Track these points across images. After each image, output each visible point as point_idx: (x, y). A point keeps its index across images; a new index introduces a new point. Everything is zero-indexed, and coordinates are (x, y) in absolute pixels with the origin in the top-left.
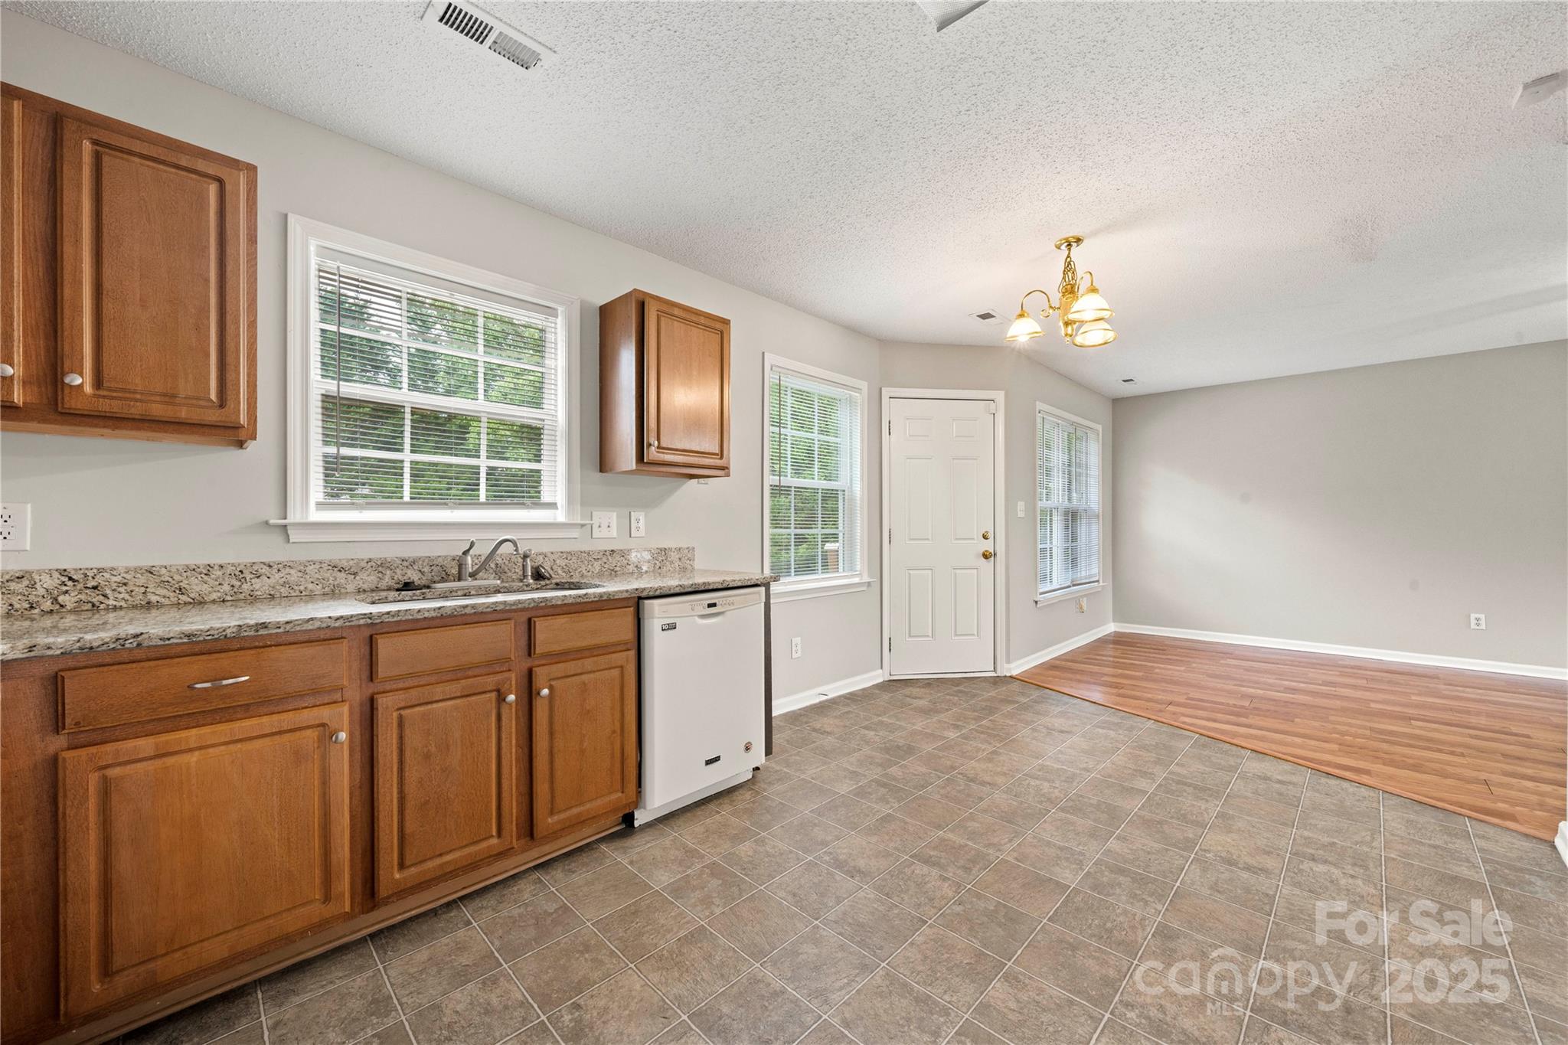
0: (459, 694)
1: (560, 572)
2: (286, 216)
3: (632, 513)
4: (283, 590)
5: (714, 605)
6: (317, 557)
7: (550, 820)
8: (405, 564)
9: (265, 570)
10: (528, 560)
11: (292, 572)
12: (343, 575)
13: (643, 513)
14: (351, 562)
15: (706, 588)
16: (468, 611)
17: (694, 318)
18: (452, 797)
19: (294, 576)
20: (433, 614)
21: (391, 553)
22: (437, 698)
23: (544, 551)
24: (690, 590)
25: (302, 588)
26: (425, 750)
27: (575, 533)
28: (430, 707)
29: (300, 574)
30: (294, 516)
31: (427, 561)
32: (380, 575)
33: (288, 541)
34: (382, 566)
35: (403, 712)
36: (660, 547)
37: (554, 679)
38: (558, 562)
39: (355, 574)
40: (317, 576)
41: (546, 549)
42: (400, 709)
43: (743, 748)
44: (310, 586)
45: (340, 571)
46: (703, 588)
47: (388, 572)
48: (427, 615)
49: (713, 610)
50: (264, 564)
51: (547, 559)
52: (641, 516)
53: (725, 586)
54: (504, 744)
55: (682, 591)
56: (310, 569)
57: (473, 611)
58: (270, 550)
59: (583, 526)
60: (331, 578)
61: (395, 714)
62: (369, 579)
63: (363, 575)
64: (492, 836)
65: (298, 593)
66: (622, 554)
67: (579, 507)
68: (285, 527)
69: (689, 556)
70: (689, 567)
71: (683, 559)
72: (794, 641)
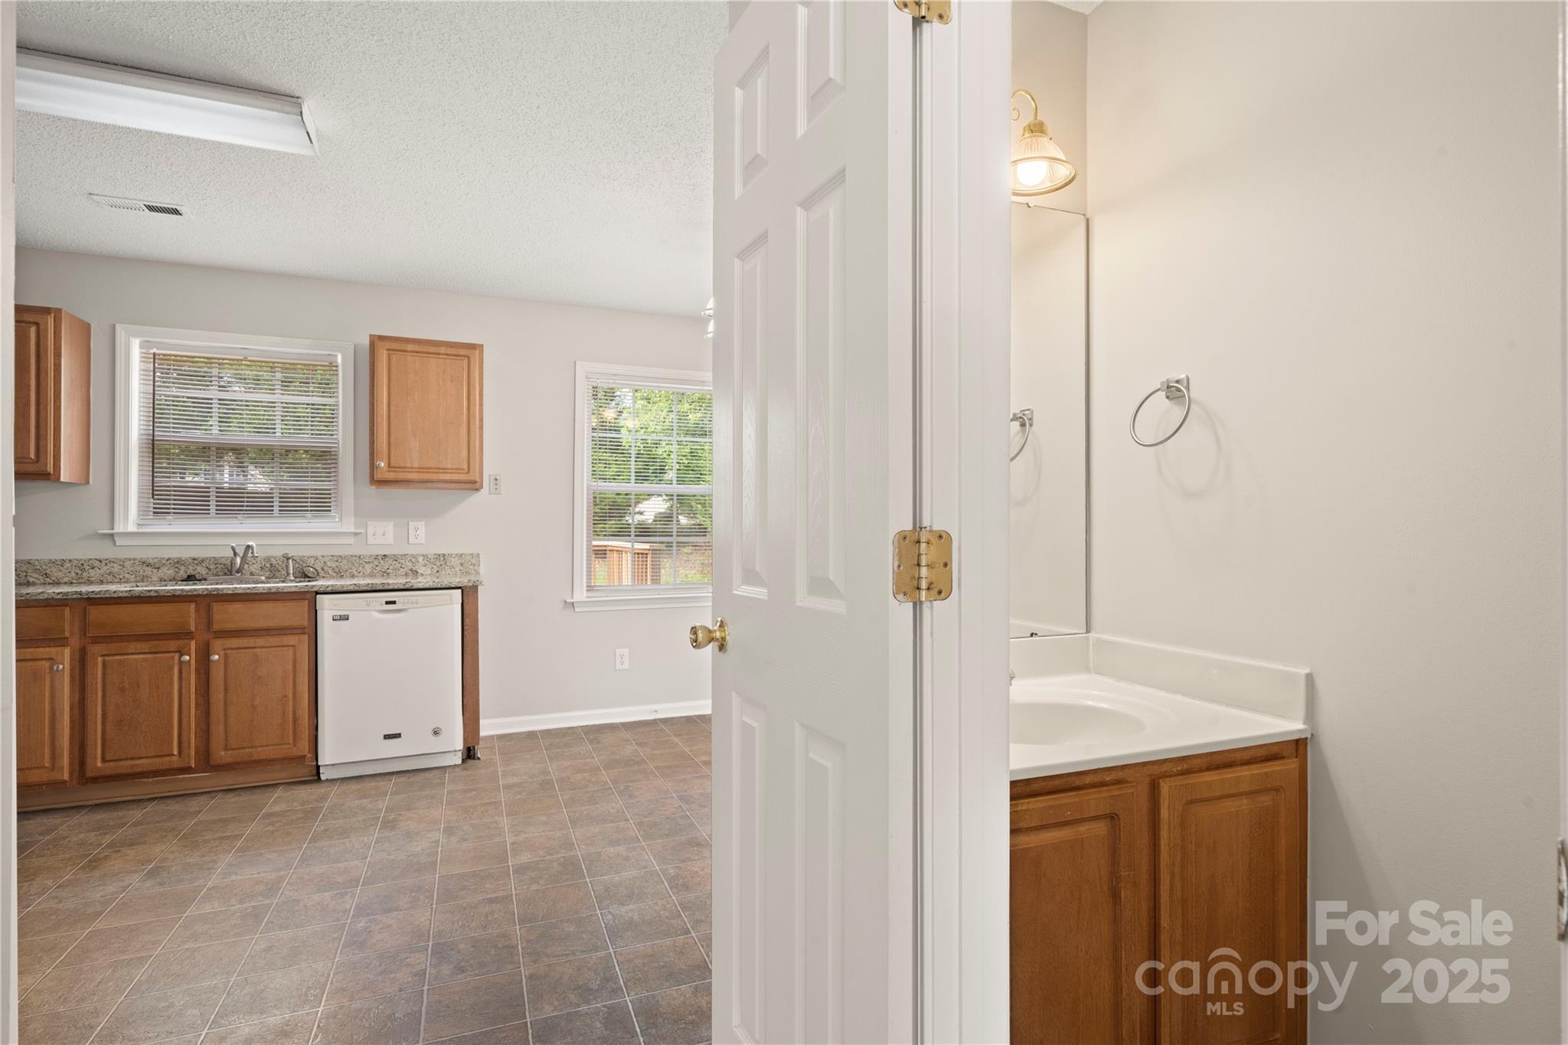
0: (147, 651)
1: (331, 572)
2: (114, 325)
3: (410, 523)
4: (109, 578)
5: (393, 602)
6: (132, 556)
7: (223, 753)
8: (196, 562)
9: (97, 564)
10: (290, 561)
11: (115, 565)
12: (149, 568)
13: (423, 523)
14: (156, 560)
15: (386, 588)
16: (152, 594)
17: (432, 349)
18: (141, 721)
19: (116, 568)
20: (126, 595)
21: (186, 554)
22: (130, 652)
23: (315, 555)
24: (365, 588)
25: (121, 577)
26: (121, 686)
27: (351, 540)
28: (126, 657)
29: (120, 567)
30: (119, 528)
31: (212, 560)
32: (176, 570)
33: (115, 544)
34: (178, 563)
35: (107, 658)
36: (437, 552)
37: (229, 649)
38: (328, 564)
39: (158, 568)
40: (131, 569)
41: (319, 553)
42: (104, 655)
43: (430, 732)
44: (127, 576)
45: (147, 566)
46: (382, 588)
47: (183, 568)
48: (120, 595)
49: (392, 607)
50: (96, 559)
51: (317, 561)
52: (421, 526)
53: (407, 587)
54: (184, 691)
55: (357, 589)
56: (127, 563)
57: (156, 594)
58: (104, 551)
59: (356, 534)
60: (142, 571)
61: (100, 659)
62: (169, 572)
63: (164, 570)
64: (173, 755)
65: (118, 580)
66: (395, 558)
67: (353, 519)
68: (112, 535)
69: (473, 561)
70: (473, 571)
71: (466, 564)
72: (618, 651)
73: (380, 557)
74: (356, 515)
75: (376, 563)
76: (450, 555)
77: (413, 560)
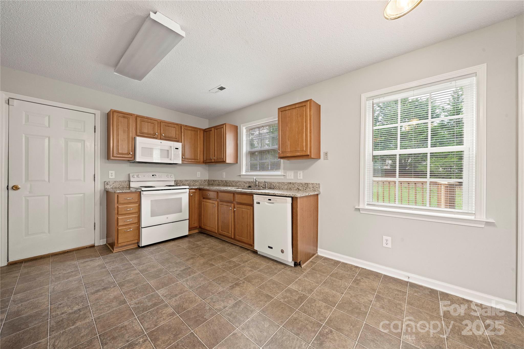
0: (226, 205)
3: (298, 172)
5: (270, 200)
7: (237, 237)
13: (302, 172)
15: (269, 194)
17: (294, 107)
24: (264, 194)
28: (223, 206)
30: (241, 173)
33: (241, 177)
36: (305, 182)
37: (238, 208)
38: (277, 184)
46: (267, 194)
49: (270, 201)
51: (274, 184)
53: (274, 195)
55: (262, 194)
56: (242, 182)
59: (284, 176)
64: (230, 233)
66: (293, 184)
67: (283, 170)
68: (240, 175)
69: (317, 186)
70: (317, 190)
71: (314, 187)
72: (385, 238)
73: (289, 183)
74: (284, 169)
75: (288, 185)
76: (309, 183)
77: (298, 185)
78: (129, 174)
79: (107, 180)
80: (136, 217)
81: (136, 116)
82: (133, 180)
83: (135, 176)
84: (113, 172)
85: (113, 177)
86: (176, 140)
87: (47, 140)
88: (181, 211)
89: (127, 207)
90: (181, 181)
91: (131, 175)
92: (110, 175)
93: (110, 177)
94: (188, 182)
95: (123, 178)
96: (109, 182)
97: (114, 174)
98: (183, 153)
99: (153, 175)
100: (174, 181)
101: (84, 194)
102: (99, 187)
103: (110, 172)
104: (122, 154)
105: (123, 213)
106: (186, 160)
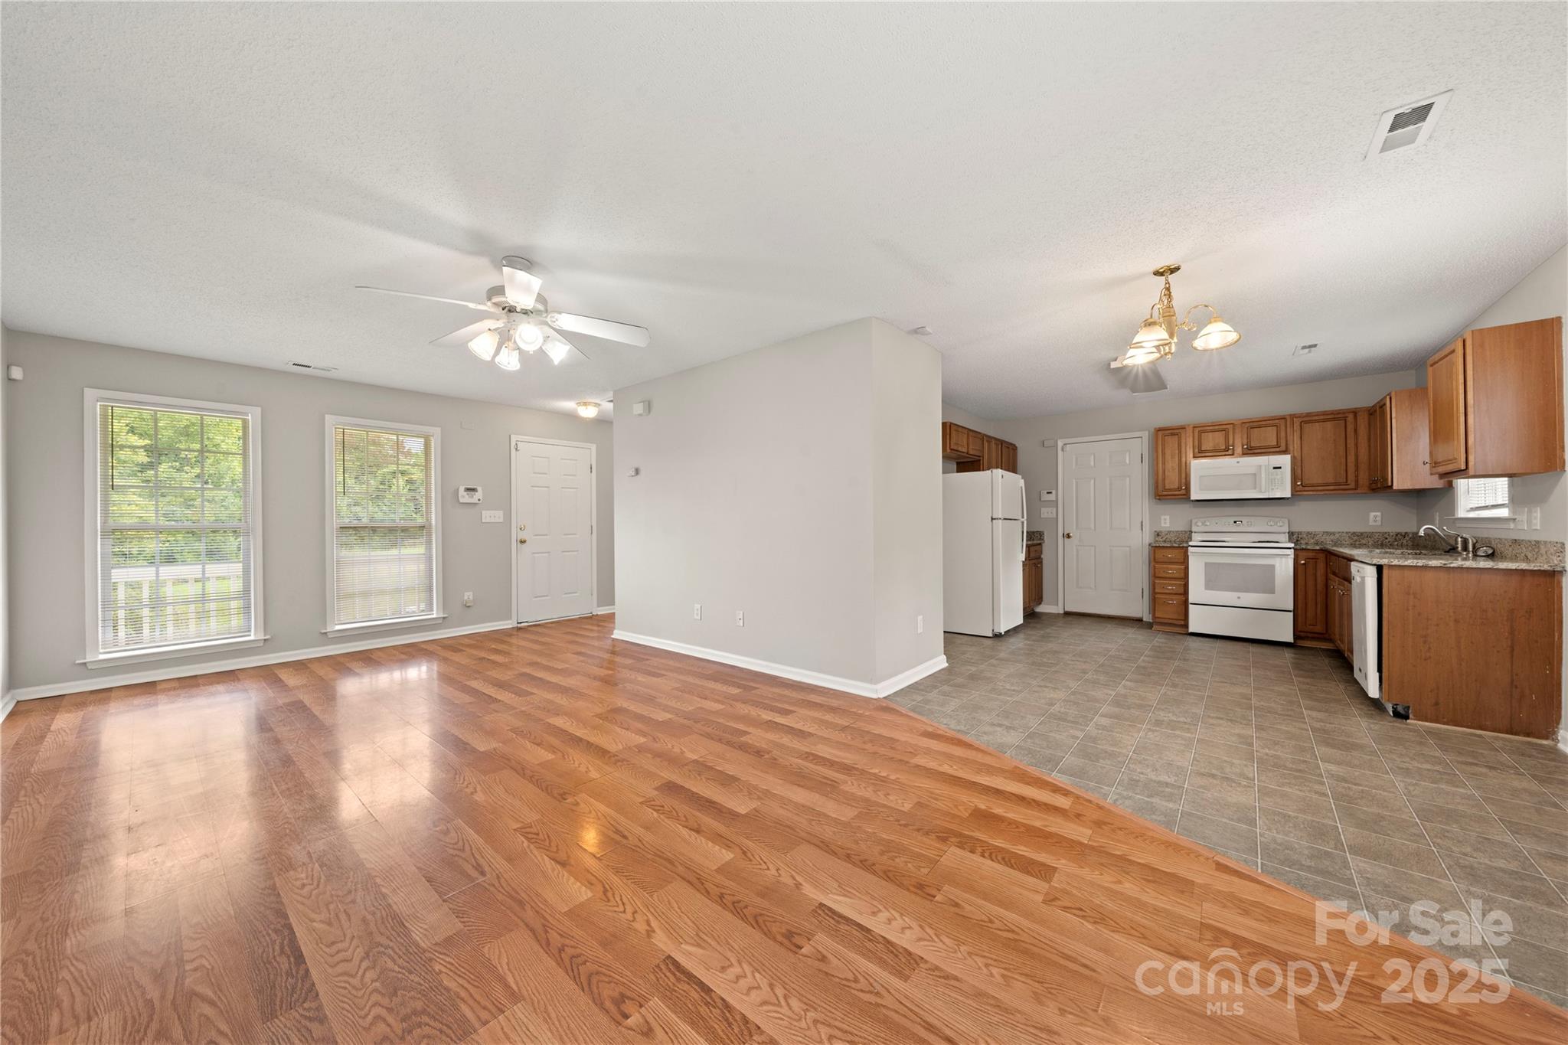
3: (1534, 509)
13: (1540, 508)
27: (1512, 526)
52: (1538, 512)
59: (1514, 520)
78: (1191, 521)
79: (1158, 530)
80: (1180, 584)
81: (1192, 426)
82: (1196, 530)
83: (1200, 524)
84: (1168, 517)
85: (1168, 525)
86: (1278, 449)
87: (1092, 481)
88: (1272, 591)
89: (1167, 568)
90: (1309, 533)
91: (1194, 521)
92: (1163, 521)
93: (1163, 525)
94: (1332, 537)
95: (1180, 527)
96: (1161, 532)
97: (1168, 522)
98: (1299, 471)
99: (1235, 522)
100: (1287, 535)
101: (1130, 547)
102: (1148, 538)
103: (1163, 517)
104: (1170, 490)
105: (1160, 575)
106: (1306, 488)
